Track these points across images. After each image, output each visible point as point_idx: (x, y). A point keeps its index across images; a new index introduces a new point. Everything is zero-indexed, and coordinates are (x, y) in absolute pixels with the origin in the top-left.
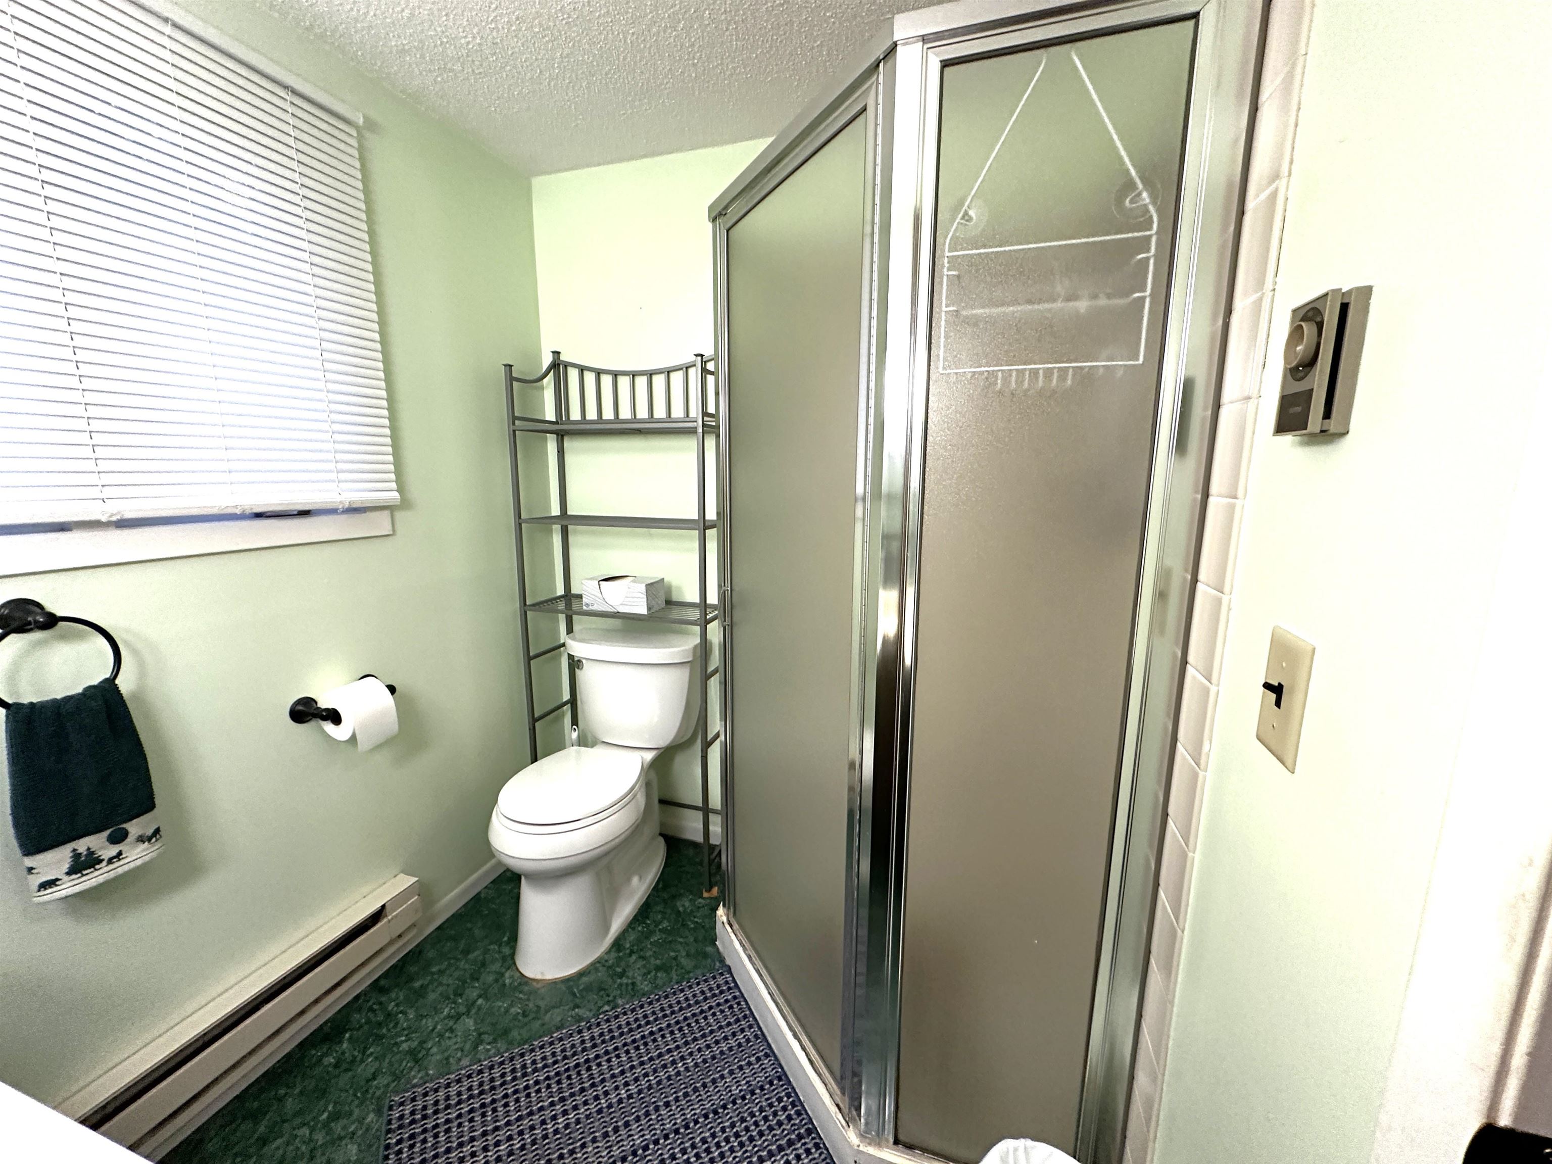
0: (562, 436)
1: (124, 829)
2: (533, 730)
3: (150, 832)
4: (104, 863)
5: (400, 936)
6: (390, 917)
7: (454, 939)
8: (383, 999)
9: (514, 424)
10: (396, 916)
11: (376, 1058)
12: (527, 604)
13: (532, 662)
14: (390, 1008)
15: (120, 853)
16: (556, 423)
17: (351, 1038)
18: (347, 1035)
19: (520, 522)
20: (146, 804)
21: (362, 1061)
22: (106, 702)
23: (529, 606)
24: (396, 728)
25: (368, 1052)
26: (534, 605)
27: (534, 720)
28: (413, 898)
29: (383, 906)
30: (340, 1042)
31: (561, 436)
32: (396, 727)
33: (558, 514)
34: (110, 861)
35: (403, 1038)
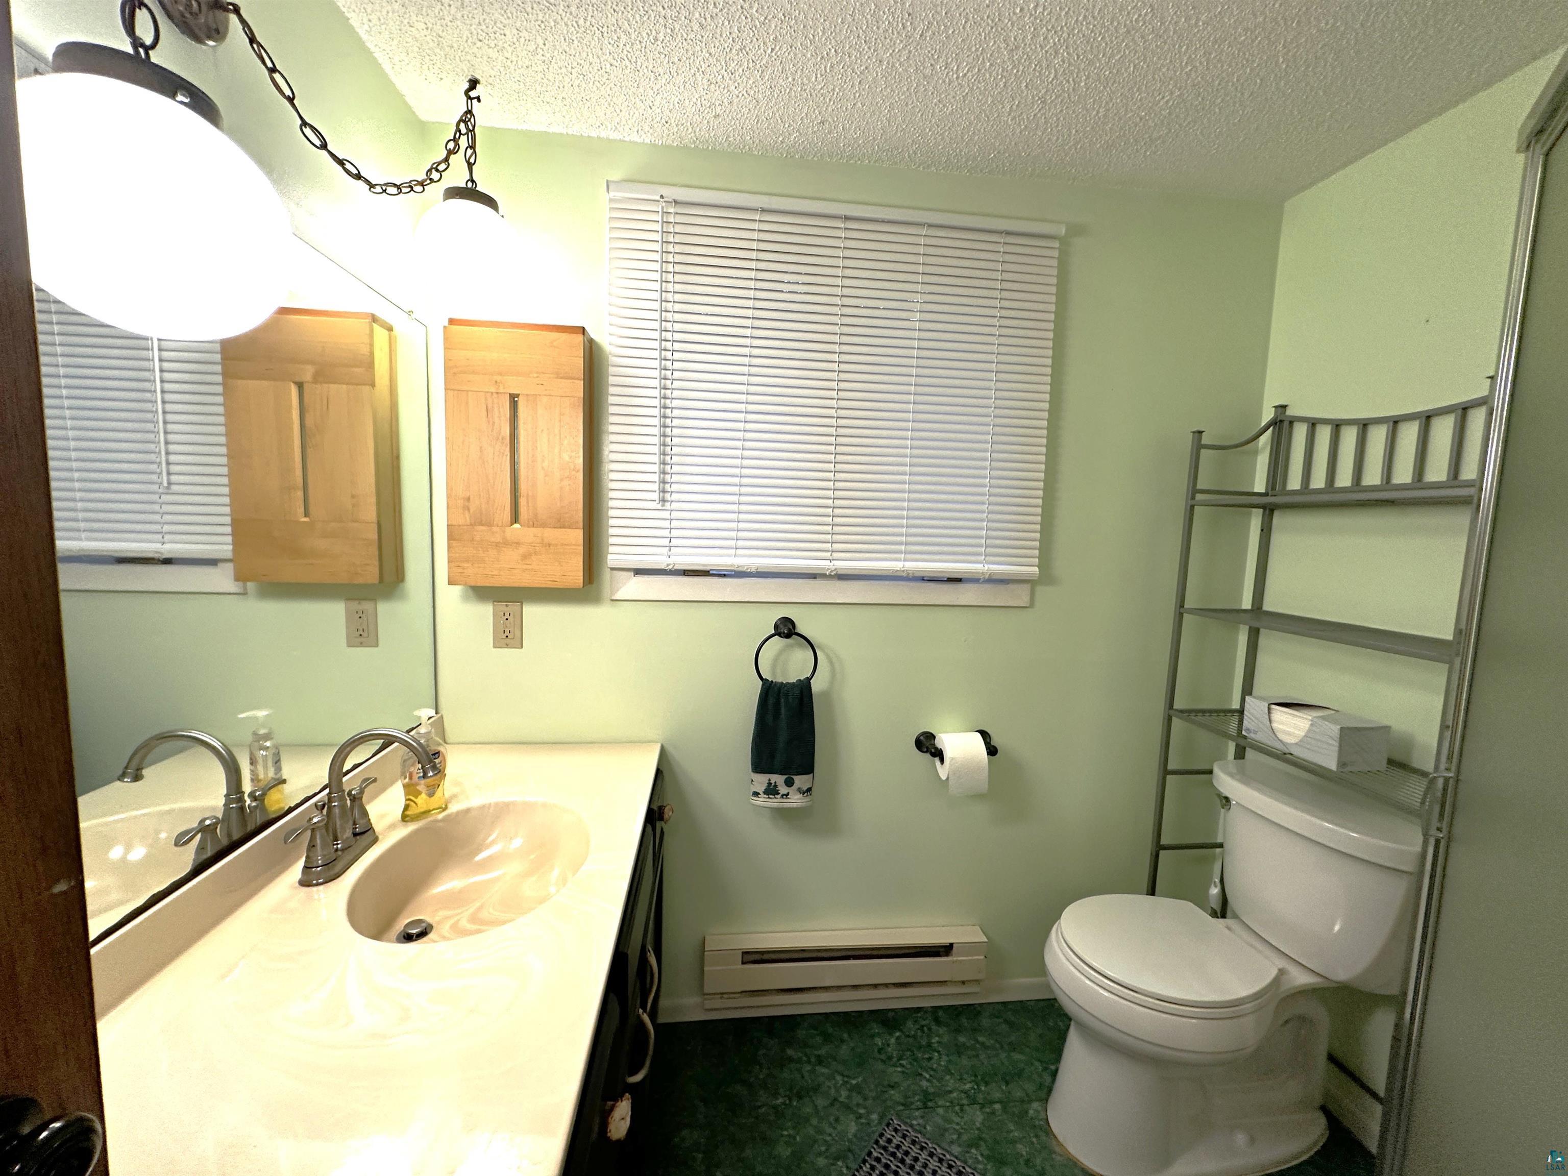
0: (1272, 511)
1: (793, 779)
2: (1156, 858)
3: (805, 789)
4: (779, 796)
5: (963, 983)
6: (955, 959)
7: (1011, 1024)
8: (934, 1027)
9: (1193, 498)
10: (961, 961)
11: (903, 1072)
12: (1175, 707)
13: (1169, 777)
14: (933, 1041)
15: (788, 794)
16: (1266, 494)
17: (898, 1038)
18: (898, 1034)
19: (1182, 610)
20: (808, 768)
21: (895, 1066)
22: (802, 693)
23: (1177, 710)
24: (984, 786)
25: (902, 1062)
26: (1182, 711)
27: (1159, 847)
28: (979, 955)
29: (951, 945)
30: (891, 1034)
31: (1269, 511)
32: (987, 786)
33: (1249, 607)
34: (783, 795)
35: (928, 1076)
